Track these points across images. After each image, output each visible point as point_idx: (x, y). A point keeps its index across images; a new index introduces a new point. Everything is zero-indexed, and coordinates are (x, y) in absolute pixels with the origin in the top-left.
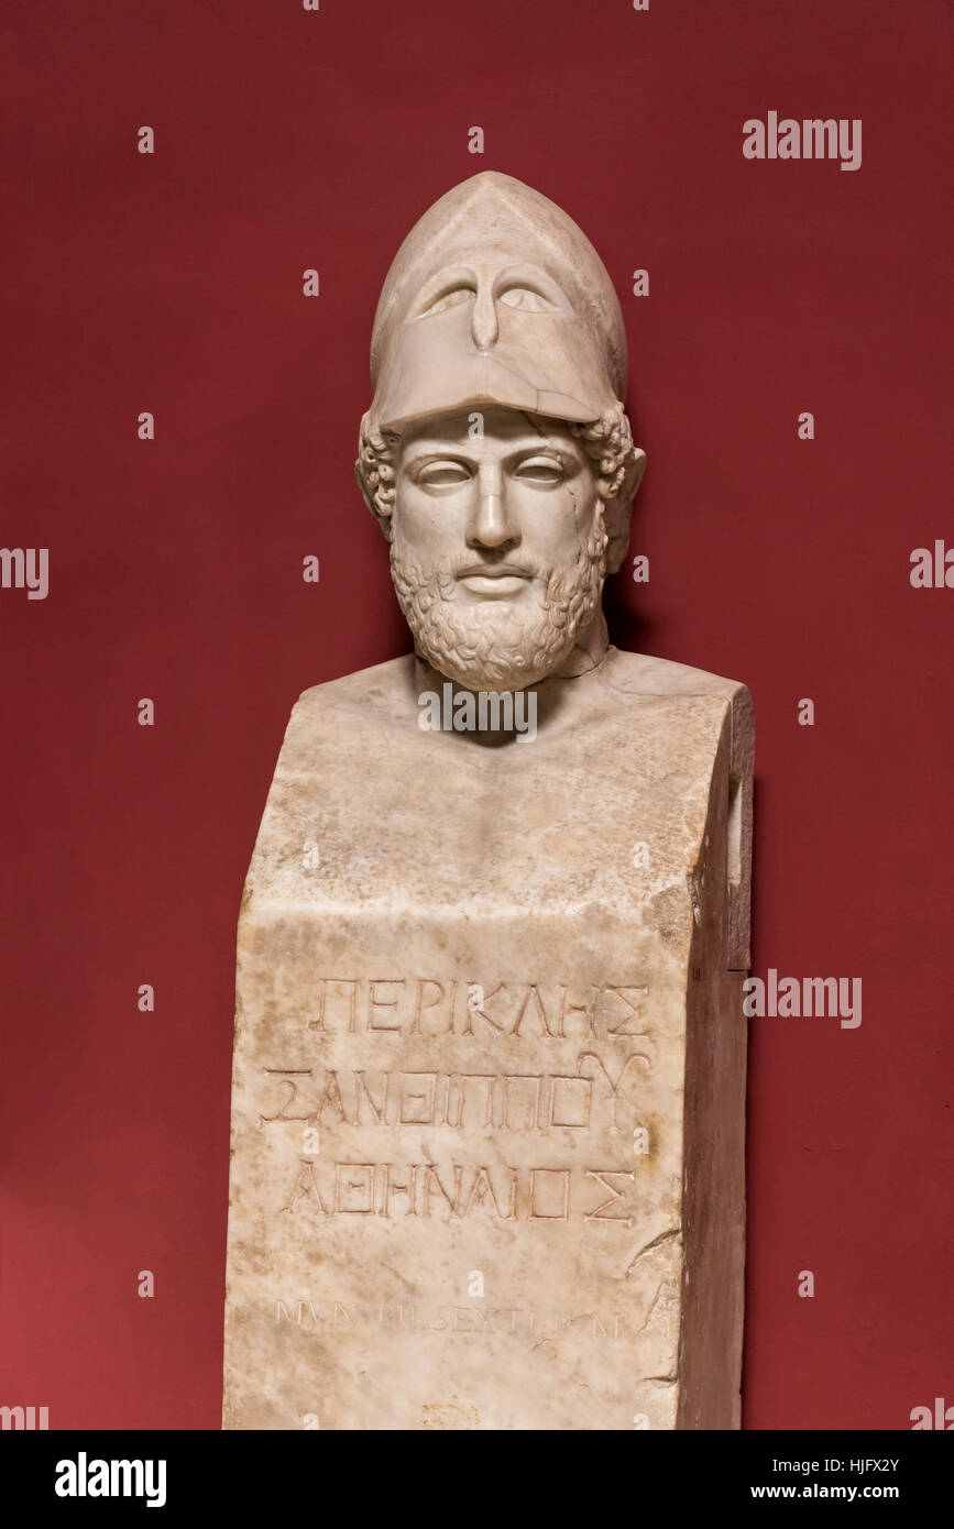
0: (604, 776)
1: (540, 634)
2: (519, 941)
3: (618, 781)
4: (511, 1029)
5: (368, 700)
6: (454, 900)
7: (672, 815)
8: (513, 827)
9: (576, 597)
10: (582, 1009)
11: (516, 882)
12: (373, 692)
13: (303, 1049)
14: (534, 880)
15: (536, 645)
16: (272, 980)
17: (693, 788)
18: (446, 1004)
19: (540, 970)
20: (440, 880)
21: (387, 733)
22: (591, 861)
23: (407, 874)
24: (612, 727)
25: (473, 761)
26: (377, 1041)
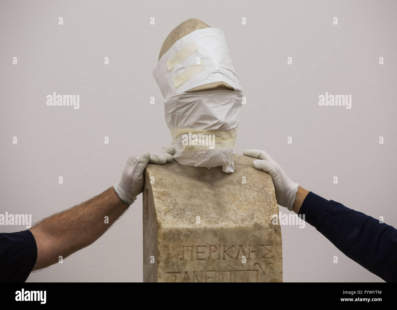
2: (237, 234)
4: (236, 258)
10: (255, 252)
11: (233, 218)
13: (178, 266)
16: (169, 247)
18: (217, 252)
19: (243, 241)
22: (252, 211)
26: (199, 263)
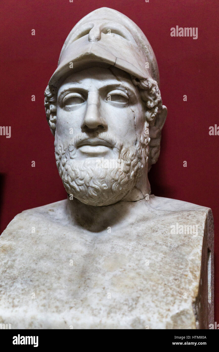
0: (146, 246)
1: (116, 174)
3: (153, 248)
5: (47, 213)
6: (60, 311)
7: (182, 267)
8: (97, 271)
9: (135, 160)
11: (94, 301)
12: (50, 210)
14: (104, 302)
15: (113, 179)
17: (193, 253)
20: (55, 298)
21: (49, 225)
23: (39, 294)
24: (151, 223)
25: (84, 238)
